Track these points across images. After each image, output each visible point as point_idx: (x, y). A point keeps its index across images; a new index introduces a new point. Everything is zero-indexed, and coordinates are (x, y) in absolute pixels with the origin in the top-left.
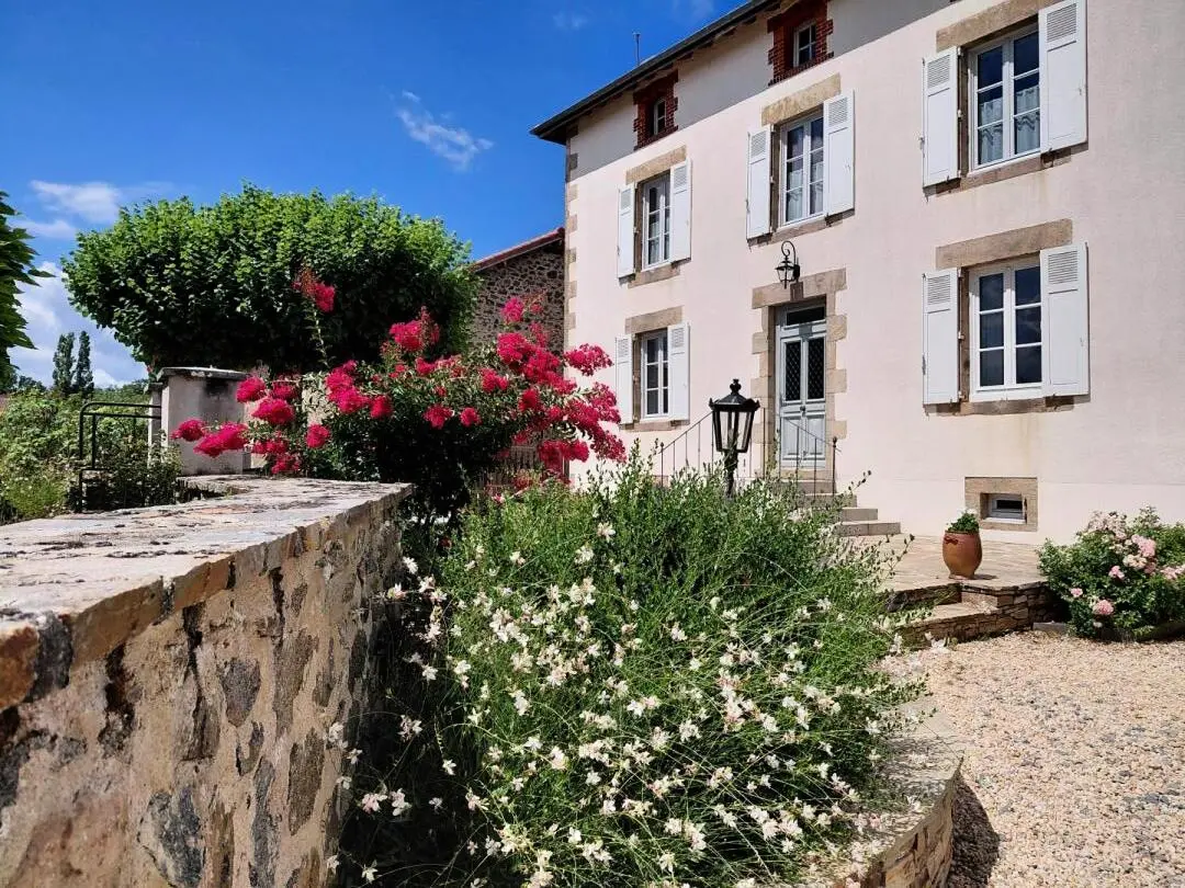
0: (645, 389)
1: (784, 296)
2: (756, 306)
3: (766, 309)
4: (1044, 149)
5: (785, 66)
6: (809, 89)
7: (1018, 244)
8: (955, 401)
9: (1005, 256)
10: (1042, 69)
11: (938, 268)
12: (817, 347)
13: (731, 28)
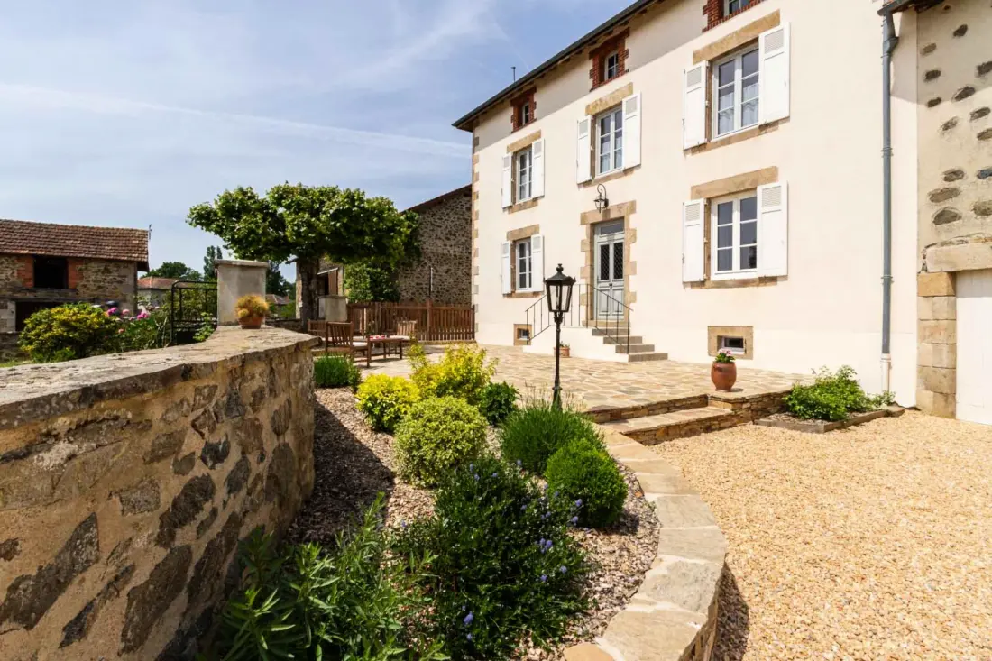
0: (518, 274)
1: (599, 217)
2: (583, 222)
3: (589, 226)
4: (761, 122)
5: (600, 79)
6: (613, 93)
7: (743, 183)
8: (702, 280)
9: (734, 190)
10: (761, 72)
11: (692, 198)
12: (619, 248)
13: (568, 57)
